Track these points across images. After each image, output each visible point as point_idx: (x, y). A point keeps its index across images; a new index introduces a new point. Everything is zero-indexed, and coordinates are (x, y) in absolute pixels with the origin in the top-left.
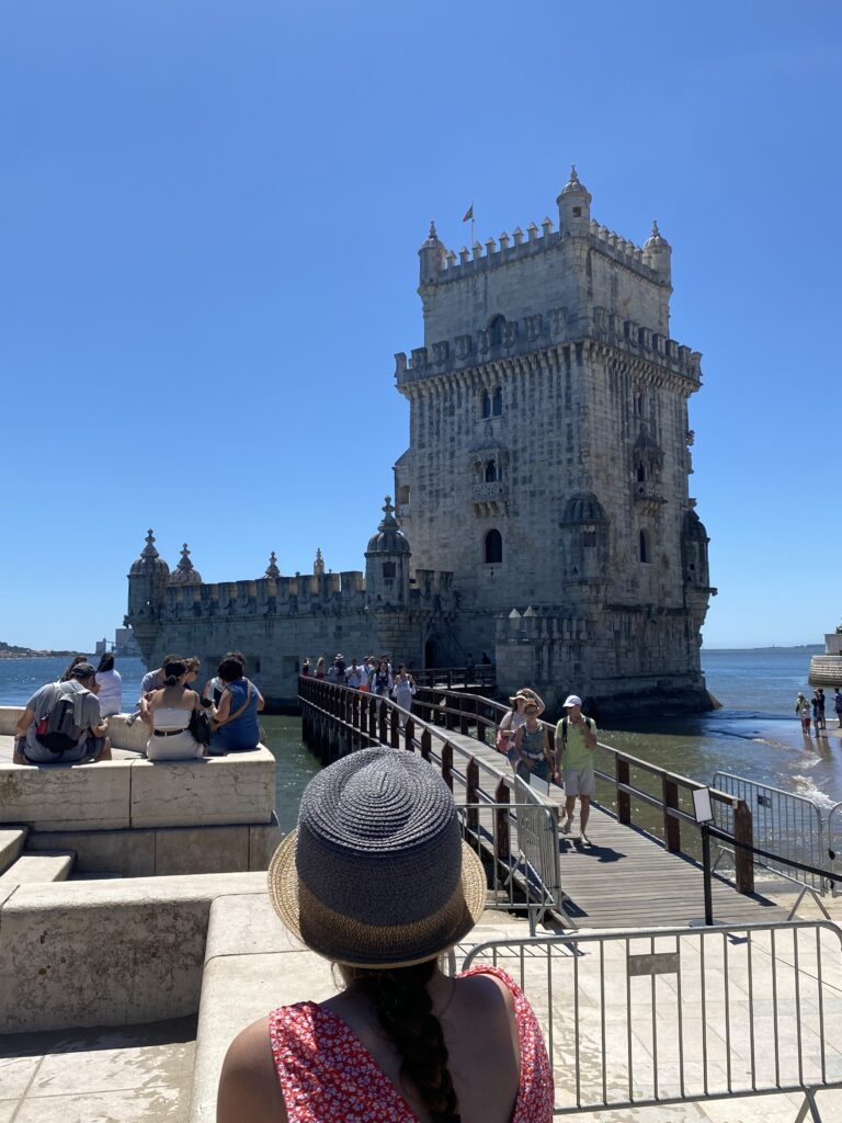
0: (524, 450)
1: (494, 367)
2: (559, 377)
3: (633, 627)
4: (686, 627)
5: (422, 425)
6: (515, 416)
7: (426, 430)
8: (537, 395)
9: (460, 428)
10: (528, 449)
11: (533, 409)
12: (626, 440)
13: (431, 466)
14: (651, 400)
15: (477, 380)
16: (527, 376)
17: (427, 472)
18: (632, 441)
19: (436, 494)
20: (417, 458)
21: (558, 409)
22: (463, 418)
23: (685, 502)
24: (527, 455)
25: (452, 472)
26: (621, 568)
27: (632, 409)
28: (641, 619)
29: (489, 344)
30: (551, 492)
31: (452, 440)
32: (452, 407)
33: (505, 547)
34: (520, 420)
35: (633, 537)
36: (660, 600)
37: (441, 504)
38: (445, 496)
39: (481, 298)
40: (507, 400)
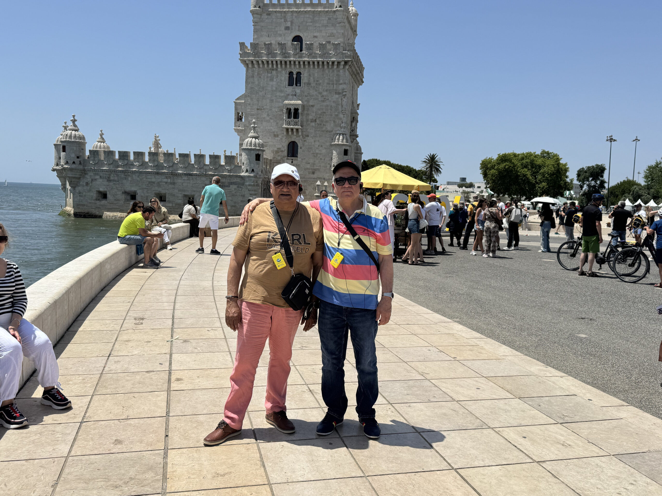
6: (309, 89)
7: (256, 86)
22: (279, 84)
24: (314, 109)
32: (272, 77)
33: (299, 150)
34: (311, 91)
39: (289, 24)
40: (304, 80)
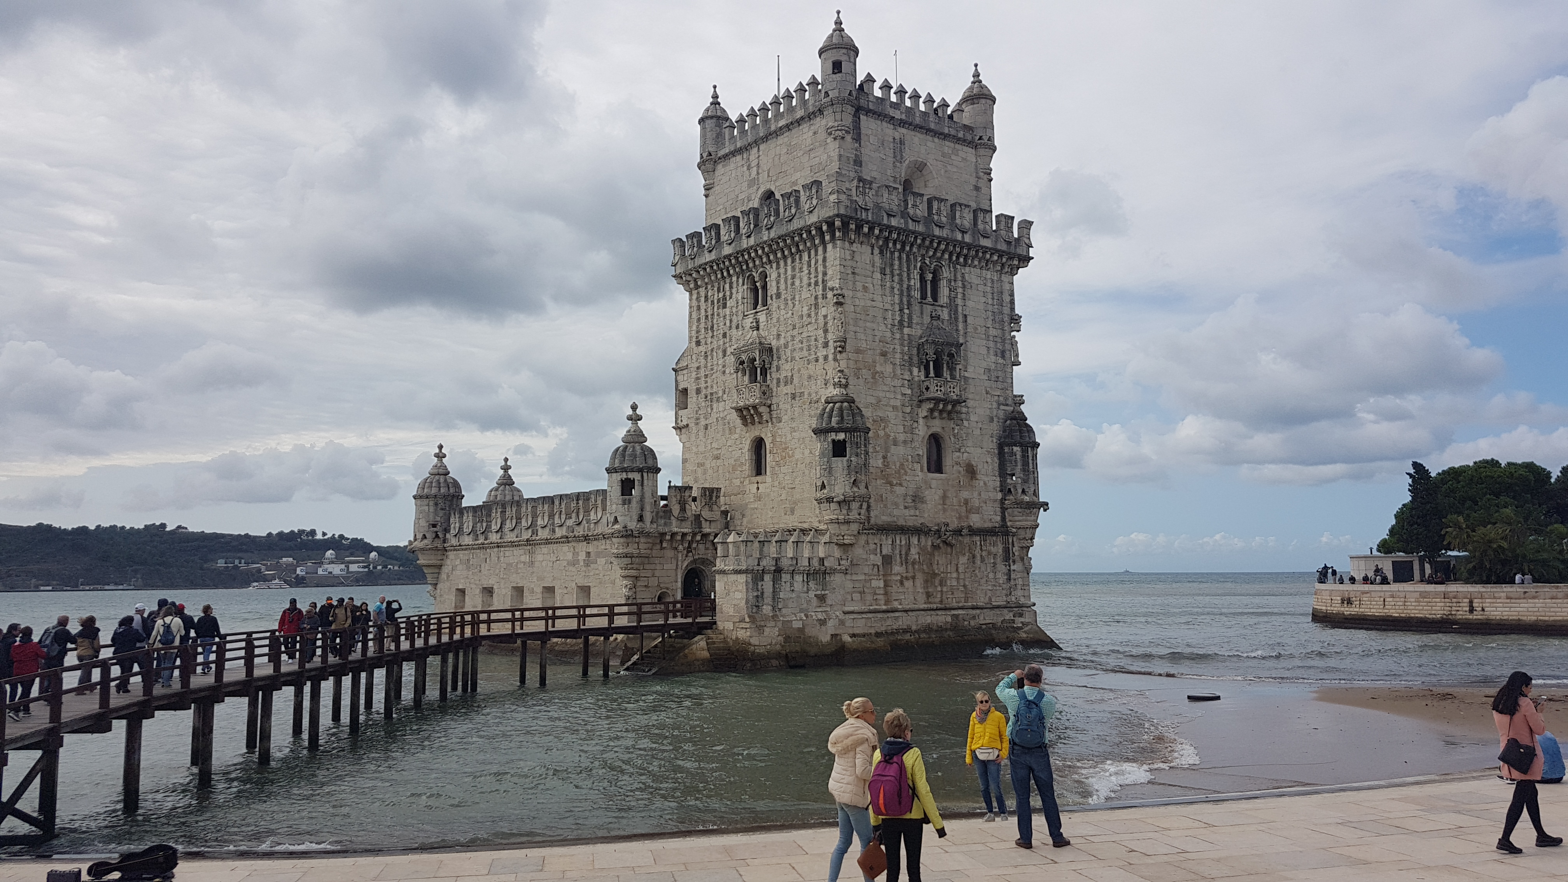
0: (786, 346)
1: (756, 251)
2: (816, 262)
3: (914, 551)
4: (1007, 551)
5: (699, 320)
6: (779, 307)
7: (702, 325)
8: (797, 283)
9: (731, 321)
10: (790, 344)
11: (794, 298)
12: (906, 331)
13: (706, 367)
14: (950, 281)
15: (744, 267)
16: (789, 261)
17: (702, 373)
18: (917, 331)
19: (711, 398)
20: (694, 357)
21: (816, 298)
22: (734, 310)
23: (1006, 399)
24: (789, 354)
25: (724, 372)
26: (895, 482)
27: (917, 294)
28: (928, 542)
29: (752, 226)
30: (810, 394)
31: (725, 335)
32: (724, 298)
33: (769, 458)
34: (783, 312)
35: (916, 444)
36: (960, 518)
37: (714, 410)
38: (718, 401)
39: (754, 171)
40: (772, 290)
